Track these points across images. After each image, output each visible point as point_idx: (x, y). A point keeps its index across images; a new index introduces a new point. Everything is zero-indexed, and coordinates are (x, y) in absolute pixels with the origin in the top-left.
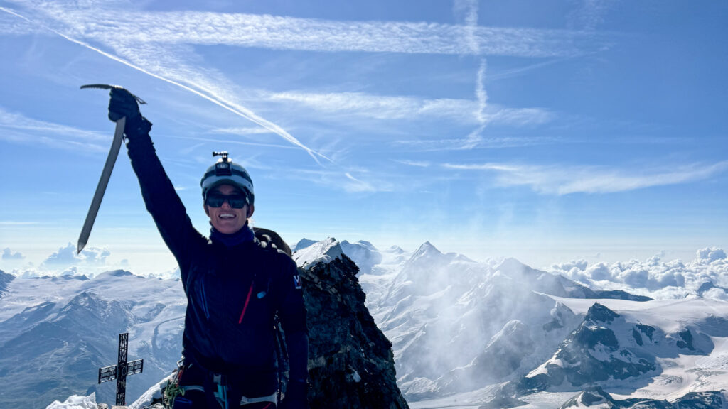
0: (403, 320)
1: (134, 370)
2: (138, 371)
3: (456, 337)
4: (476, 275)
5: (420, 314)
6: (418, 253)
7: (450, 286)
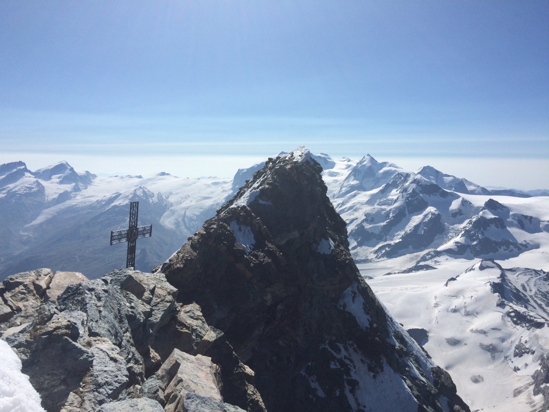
0: (351, 208)
1: (144, 235)
2: (147, 235)
3: (388, 221)
4: (402, 177)
5: (362, 204)
6: (361, 162)
7: (384, 185)
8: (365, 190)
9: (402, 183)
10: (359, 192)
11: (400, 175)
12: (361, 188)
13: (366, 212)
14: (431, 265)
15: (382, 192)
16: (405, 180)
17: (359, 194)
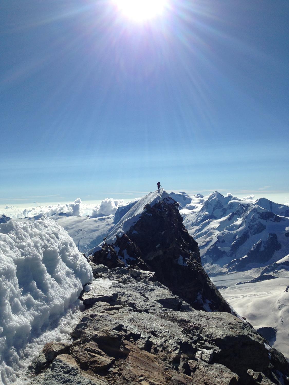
0: (206, 233)
3: (235, 241)
4: (244, 207)
5: (215, 229)
6: (211, 197)
7: (230, 214)
8: (216, 218)
9: (244, 212)
10: (211, 220)
11: (242, 205)
12: (213, 217)
13: (218, 235)
14: (273, 275)
15: (229, 219)
16: (246, 210)
17: (211, 221)
